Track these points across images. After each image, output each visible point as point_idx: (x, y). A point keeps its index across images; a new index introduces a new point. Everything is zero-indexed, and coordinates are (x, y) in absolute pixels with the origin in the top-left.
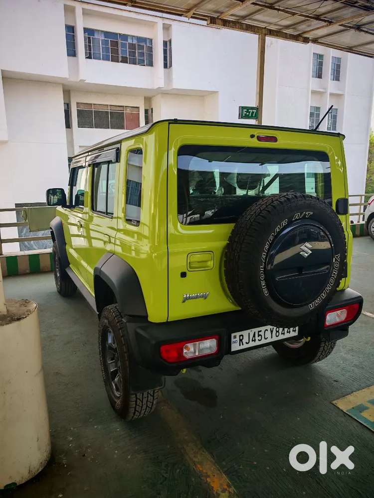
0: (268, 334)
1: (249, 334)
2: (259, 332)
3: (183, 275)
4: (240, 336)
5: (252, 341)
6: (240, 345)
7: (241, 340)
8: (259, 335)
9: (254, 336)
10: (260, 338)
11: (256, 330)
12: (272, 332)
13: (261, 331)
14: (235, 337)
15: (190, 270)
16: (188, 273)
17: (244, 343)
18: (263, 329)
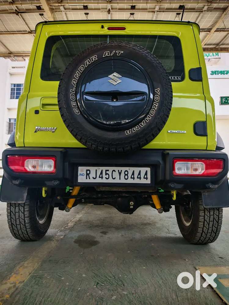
0: (116, 175)
1: (96, 170)
2: (106, 171)
3: (37, 112)
4: (87, 170)
5: (100, 177)
6: (87, 179)
7: (88, 174)
8: (106, 174)
9: (101, 173)
10: (107, 176)
11: (104, 169)
12: (120, 174)
13: (108, 170)
14: (82, 171)
15: (42, 109)
16: (40, 112)
17: (91, 177)
18: (111, 169)
